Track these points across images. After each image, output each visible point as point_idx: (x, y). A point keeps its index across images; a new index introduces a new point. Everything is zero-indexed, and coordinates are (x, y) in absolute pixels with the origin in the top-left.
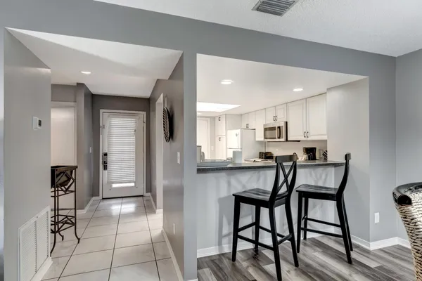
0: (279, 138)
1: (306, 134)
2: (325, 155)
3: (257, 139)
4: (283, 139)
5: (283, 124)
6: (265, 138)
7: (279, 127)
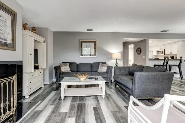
0: (162, 54)
1: (171, 53)
2: (177, 58)
3: (154, 55)
4: (164, 54)
5: (163, 50)
6: (157, 54)
7: (162, 51)
